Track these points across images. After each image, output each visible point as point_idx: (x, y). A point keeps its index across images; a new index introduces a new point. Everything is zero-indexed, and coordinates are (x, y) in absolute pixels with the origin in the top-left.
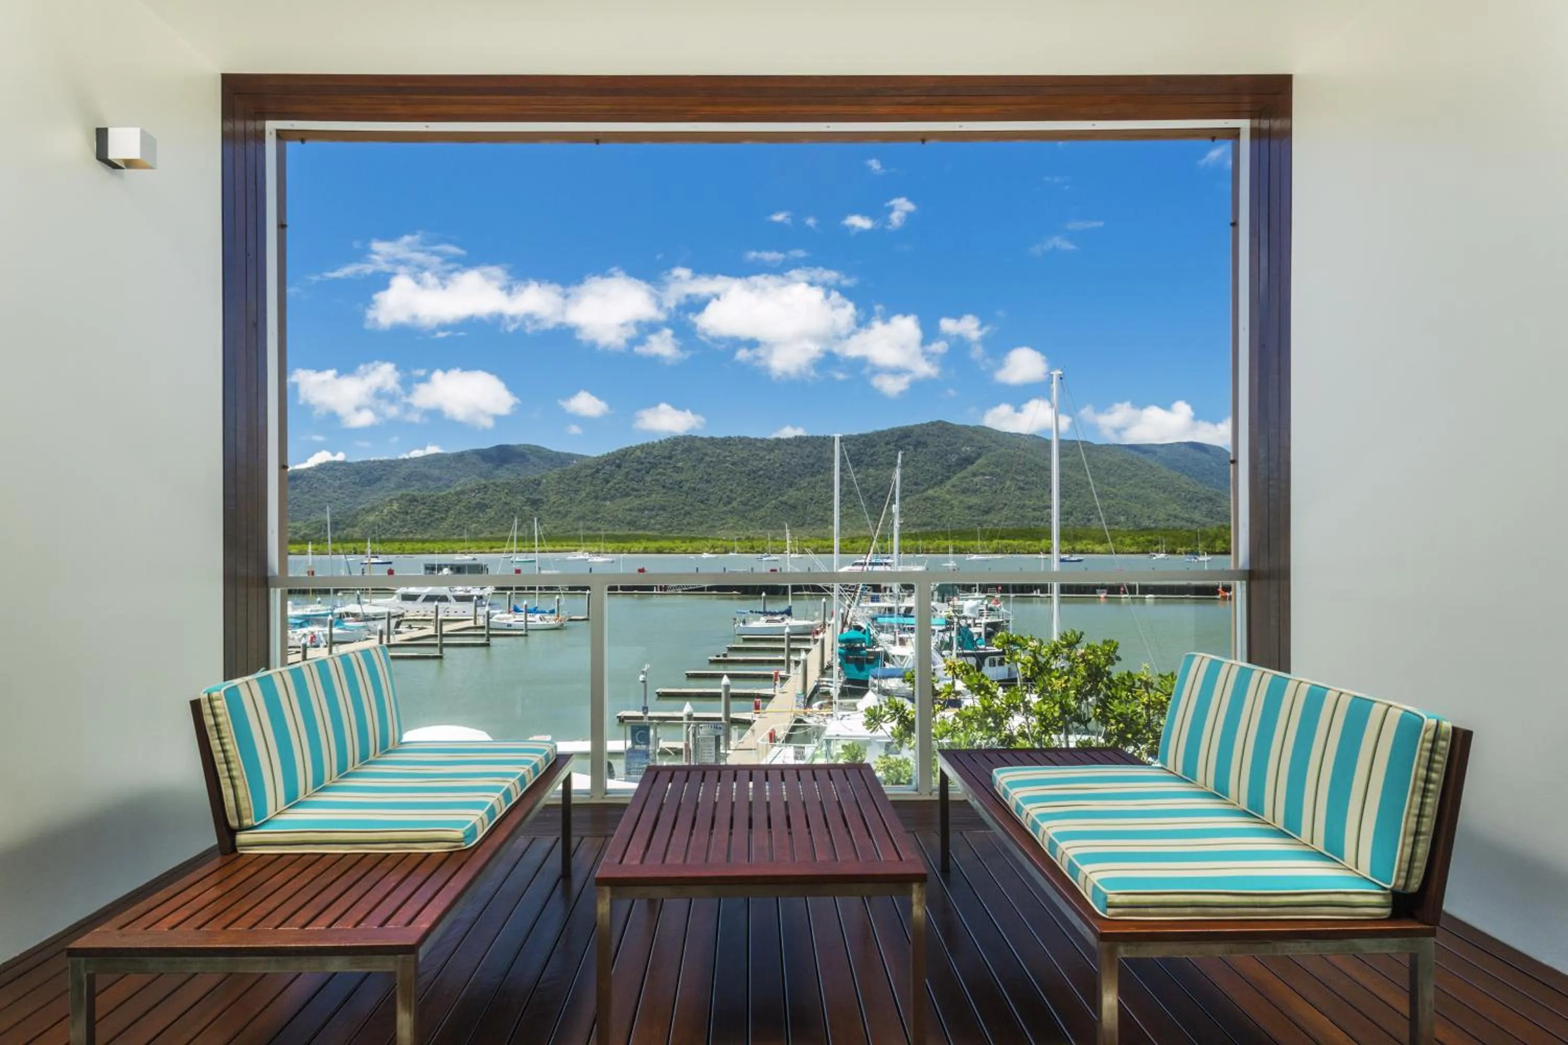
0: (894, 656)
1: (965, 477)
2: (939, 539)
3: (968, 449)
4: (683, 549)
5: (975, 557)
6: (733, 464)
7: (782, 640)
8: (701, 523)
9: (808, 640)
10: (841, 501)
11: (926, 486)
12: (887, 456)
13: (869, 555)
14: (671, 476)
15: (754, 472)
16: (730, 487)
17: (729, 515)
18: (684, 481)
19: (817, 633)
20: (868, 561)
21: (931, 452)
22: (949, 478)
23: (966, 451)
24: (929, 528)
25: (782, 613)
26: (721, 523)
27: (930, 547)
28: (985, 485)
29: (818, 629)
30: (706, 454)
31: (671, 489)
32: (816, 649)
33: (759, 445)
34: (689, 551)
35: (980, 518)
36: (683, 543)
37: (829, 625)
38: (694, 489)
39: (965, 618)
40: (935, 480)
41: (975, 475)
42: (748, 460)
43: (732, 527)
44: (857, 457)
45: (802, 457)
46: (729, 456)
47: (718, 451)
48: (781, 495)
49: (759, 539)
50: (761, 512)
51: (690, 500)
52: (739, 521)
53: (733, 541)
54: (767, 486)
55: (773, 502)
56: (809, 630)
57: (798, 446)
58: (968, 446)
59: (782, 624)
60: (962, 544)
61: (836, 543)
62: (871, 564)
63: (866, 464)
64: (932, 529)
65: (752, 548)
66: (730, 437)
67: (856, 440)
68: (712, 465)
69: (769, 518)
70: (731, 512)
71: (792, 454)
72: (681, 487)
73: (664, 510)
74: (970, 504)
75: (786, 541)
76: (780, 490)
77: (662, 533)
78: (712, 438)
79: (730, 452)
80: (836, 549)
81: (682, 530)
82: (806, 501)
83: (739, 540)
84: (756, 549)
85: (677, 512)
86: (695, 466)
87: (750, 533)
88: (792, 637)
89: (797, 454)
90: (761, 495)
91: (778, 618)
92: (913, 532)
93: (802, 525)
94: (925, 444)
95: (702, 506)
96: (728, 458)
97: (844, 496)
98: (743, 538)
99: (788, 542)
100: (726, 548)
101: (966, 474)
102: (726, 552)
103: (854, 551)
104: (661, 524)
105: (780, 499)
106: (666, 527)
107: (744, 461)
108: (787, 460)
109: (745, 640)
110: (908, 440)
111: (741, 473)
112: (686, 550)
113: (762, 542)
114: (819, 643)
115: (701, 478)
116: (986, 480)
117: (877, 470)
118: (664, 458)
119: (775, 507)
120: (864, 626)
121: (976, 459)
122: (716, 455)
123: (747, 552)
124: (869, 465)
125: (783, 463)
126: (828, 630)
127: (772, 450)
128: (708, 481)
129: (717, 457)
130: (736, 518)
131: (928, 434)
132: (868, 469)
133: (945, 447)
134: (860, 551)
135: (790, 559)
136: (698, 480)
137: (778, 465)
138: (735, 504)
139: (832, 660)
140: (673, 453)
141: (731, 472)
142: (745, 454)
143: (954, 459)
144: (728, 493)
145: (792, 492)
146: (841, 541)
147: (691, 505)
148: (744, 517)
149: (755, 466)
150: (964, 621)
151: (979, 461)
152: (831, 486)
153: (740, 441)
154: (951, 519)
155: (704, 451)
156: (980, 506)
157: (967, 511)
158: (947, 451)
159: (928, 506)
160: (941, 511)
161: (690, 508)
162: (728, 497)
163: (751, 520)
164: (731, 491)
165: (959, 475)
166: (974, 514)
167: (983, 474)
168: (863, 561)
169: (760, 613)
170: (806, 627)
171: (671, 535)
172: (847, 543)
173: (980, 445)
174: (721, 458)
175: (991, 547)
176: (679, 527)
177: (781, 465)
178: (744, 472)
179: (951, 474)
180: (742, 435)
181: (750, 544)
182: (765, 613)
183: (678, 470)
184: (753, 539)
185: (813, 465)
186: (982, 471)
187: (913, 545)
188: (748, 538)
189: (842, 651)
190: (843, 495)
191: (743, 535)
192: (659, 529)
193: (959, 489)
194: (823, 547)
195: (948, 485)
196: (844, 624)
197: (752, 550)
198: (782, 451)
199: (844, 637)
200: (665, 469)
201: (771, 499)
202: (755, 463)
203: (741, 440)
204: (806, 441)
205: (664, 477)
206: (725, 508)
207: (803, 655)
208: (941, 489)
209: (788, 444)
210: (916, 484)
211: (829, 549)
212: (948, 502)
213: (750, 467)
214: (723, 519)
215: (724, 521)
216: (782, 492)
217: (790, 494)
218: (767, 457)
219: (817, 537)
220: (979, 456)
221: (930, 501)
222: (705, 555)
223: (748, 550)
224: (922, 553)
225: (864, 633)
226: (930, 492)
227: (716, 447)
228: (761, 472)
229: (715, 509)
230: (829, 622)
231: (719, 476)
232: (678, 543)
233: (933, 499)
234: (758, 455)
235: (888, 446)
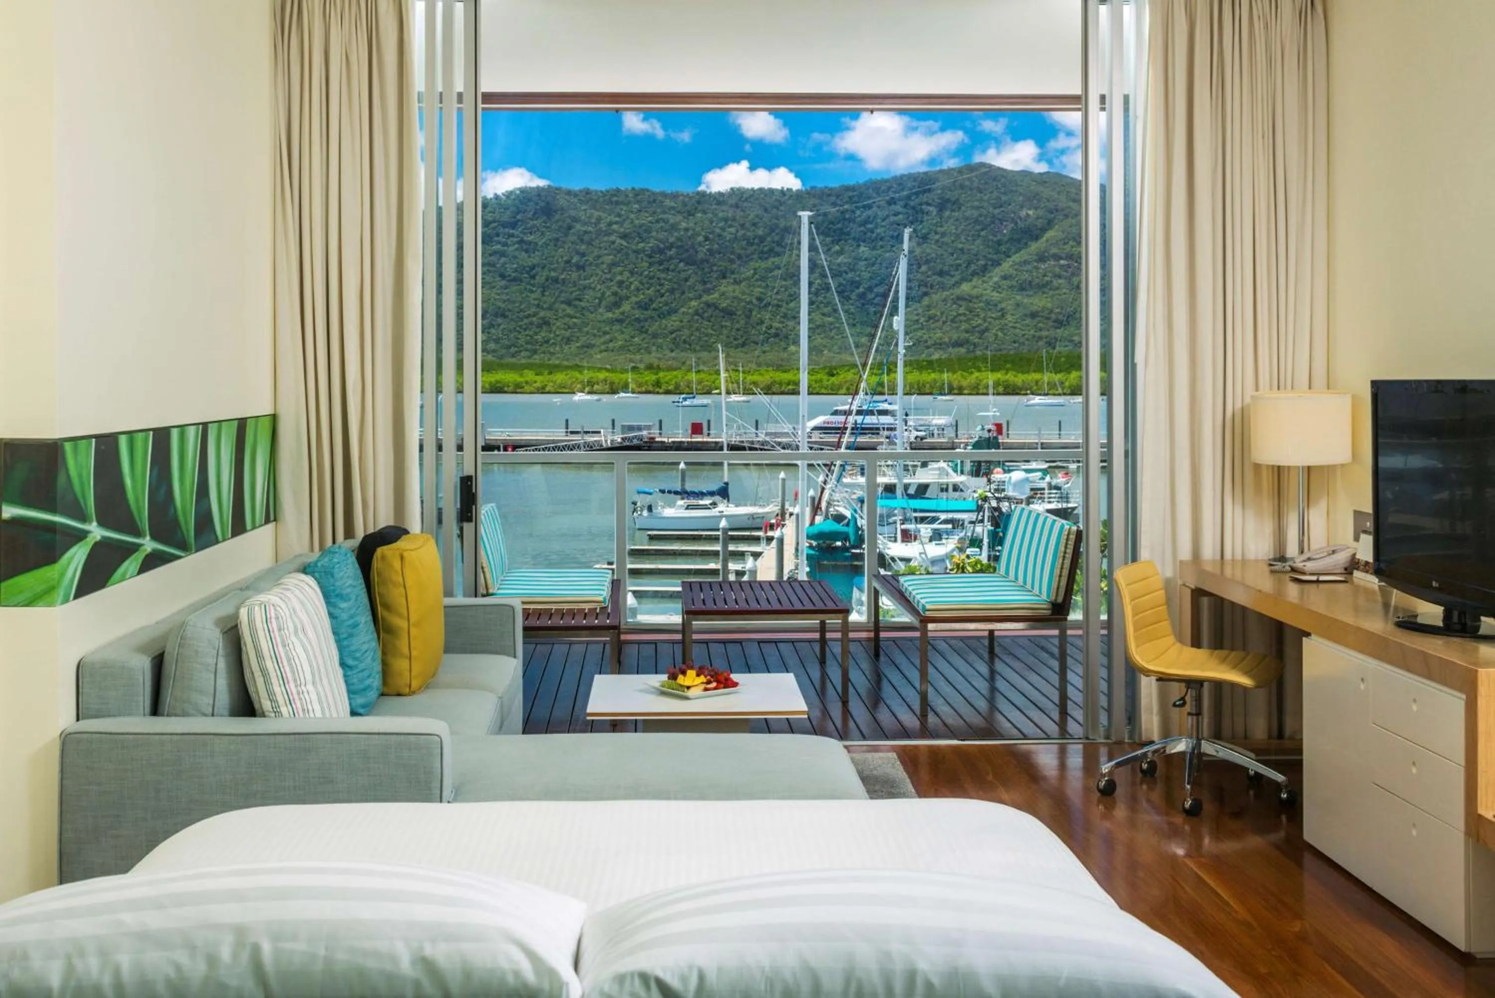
0: (893, 559)
1: (1026, 262)
2: (979, 370)
3: (1031, 212)
4: (538, 385)
5: (1037, 400)
6: (624, 236)
7: (716, 539)
8: (568, 341)
9: (757, 539)
10: (811, 303)
11: (957, 278)
12: (892, 224)
13: (857, 397)
14: (515, 257)
15: (661, 251)
16: (619, 278)
17: (617, 327)
18: (538, 265)
19: (772, 527)
20: (854, 408)
21: (967, 219)
22: (997, 263)
23: (1028, 215)
24: (963, 350)
25: (711, 494)
26: (602, 340)
27: (964, 383)
28: (1060, 277)
29: (773, 521)
30: (576, 220)
31: (515, 280)
32: (769, 552)
33: (668, 203)
34: (547, 389)
35: (1052, 333)
36: (537, 374)
37: (791, 514)
38: (556, 280)
39: (1008, 499)
40: (973, 267)
41: (1042, 258)
42: (648, 231)
43: (622, 348)
44: (839, 226)
45: (742, 226)
46: (616, 223)
47: (596, 214)
48: (708, 292)
49: (670, 369)
50: (672, 322)
51: (549, 300)
52: (633, 337)
53: (626, 371)
54: (683, 275)
55: (694, 303)
56: (758, 523)
57: (737, 206)
58: (1030, 209)
59: (714, 512)
60: (1019, 379)
61: (804, 378)
62: (859, 413)
63: (854, 239)
64: (968, 352)
65: (658, 384)
66: (618, 190)
67: (838, 196)
68: (586, 238)
69: (687, 332)
70: (620, 321)
71: (726, 220)
72: (533, 277)
73: (504, 316)
74: (1034, 308)
75: (718, 373)
76: (705, 283)
77: (501, 357)
78: (587, 192)
79: (619, 215)
80: (804, 387)
81: (535, 352)
82: (751, 302)
83: (634, 369)
84: (664, 387)
85: (526, 321)
86: (557, 240)
87: (653, 358)
88: (730, 533)
89: (734, 220)
90: (672, 291)
91: (707, 501)
92: (936, 356)
93: (743, 345)
94: (957, 204)
95: (570, 311)
96: (615, 227)
97: (817, 294)
98: (642, 366)
99: (723, 375)
100: (612, 383)
101: (1026, 257)
102: (614, 392)
103: (834, 391)
104: (497, 341)
105: (705, 298)
106: (509, 347)
107: (642, 233)
108: (718, 231)
109: (652, 538)
110: (924, 198)
111: (637, 252)
112: (544, 388)
113: (675, 373)
114: (774, 543)
115: (568, 262)
116: (1062, 266)
117: (874, 248)
118: (504, 226)
119: (696, 313)
120: (848, 514)
121: (1044, 230)
122: (593, 221)
123: (648, 392)
124: (858, 241)
125: (711, 236)
126: (790, 523)
127: (690, 214)
128: (580, 267)
129: (596, 224)
130: (629, 331)
131: (962, 187)
132: (859, 246)
133: (991, 209)
134: (844, 391)
135: (727, 403)
136: (562, 264)
137: (701, 239)
138: (626, 307)
139: (797, 568)
140: (519, 217)
141: (619, 252)
142: (645, 219)
143: (1006, 230)
144: (615, 288)
145: (726, 287)
146: (811, 372)
147: (550, 308)
148: (642, 331)
149: (660, 241)
150: (1007, 504)
151: (1050, 234)
152: (795, 277)
153: (637, 195)
154: (1000, 334)
155: (573, 213)
156: (1051, 312)
157: (1028, 321)
158: (994, 216)
159: (961, 311)
160: (985, 320)
161: (549, 314)
162: (615, 294)
163: (655, 336)
164: (620, 283)
165: (1016, 258)
166: (1041, 325)
167: (1057, 257)
168: (847, 407)
169: (676, 493)
170: (752, 516)
171: (513, 360)
172: (822, 376)
173: (1051, 205)
174: (603, 226)
175: (1067, 384)
176: (529, 347)
177: (706, 239)
178: (643, 250)
179: (1002, 256)
180: (638, 186)
181: (654, 377)
182: (684, 494)
183: (528, 247)
184: (659, 368)
185: (762, 239)
186: (1054, 250)
187: (935, 381)
188: (650, 367)
189: (811, 552)
190: (814, 293)
191: (641, 361)
192: (494, 351)
193: (1014, 283)
194: (780, 384)
195: (996, 275)
196: (816, 509)
197: (656, 388)
198: (710, 215)
199: (815, 530)
200: (505, 244)
201: (691, 299)
202: (662, 235)
203: (638, 193)
204: (751, 196)
205: (503, 259)
206: (610, 315)
207: (750, 563)
208: (984, 282)
209: (719, 203)
210: (941, 273)
211: (791, 387)
212: (996, 305)
213: (652, 243)
214: (605, 333)
215: (608, 337)
216: (709, 286)
217: (723, 289)
218: (684, 225)
219: (768, 365)
220: (1050, 224)
221: (963, 303)
222: (579, 397)
223: (651, 388)
224: (950, 393)
225: (848, 525)
226: (965, 287)
227: (595, 208)
228: (673, 252)
229: (592, 316)
230: (791, 510)
231: (599, 257)
232: (529, 375)
233: (969, 299)
234: (666, 221)
235: (893, 207)
